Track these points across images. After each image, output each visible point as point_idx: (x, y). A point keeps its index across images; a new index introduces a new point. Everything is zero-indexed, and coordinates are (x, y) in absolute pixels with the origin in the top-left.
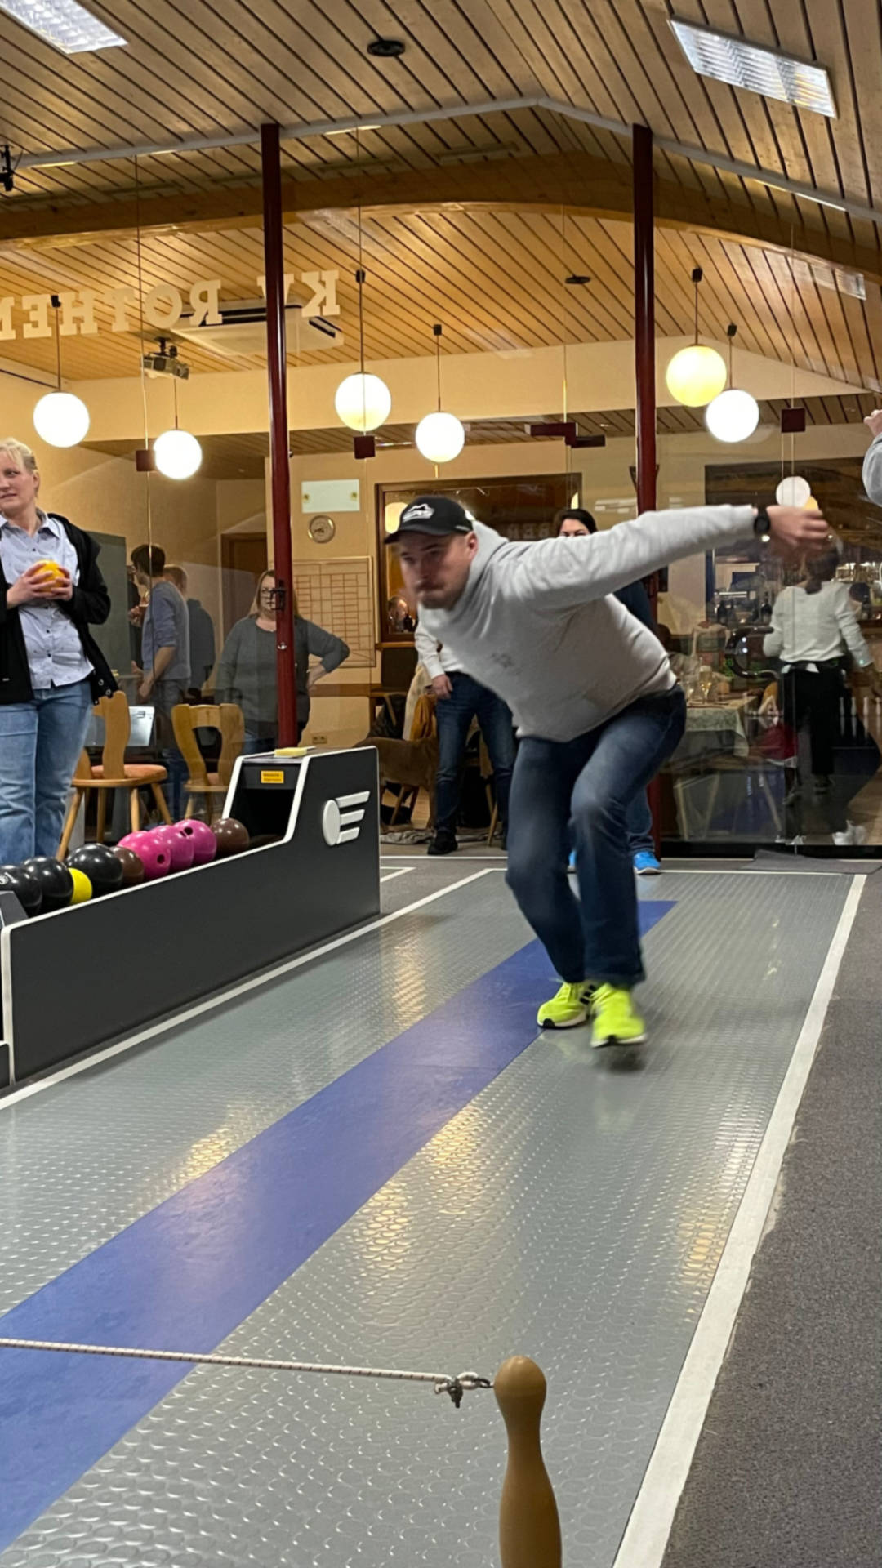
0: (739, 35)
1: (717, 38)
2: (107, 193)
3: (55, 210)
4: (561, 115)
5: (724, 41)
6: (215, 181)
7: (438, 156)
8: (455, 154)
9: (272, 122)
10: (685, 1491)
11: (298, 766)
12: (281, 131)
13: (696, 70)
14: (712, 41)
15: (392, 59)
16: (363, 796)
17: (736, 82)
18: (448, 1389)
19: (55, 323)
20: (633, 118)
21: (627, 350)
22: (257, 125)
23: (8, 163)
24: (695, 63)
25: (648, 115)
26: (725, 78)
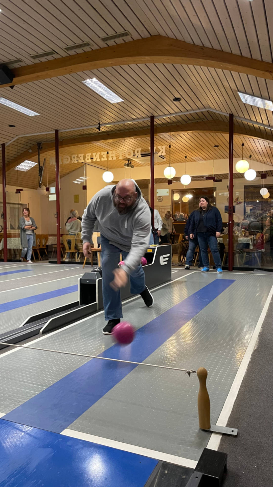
0: (253, 95)
1: (248, 95)
2: (119, 131)
3: (108, 134)
4: (214, 112)
5: (250, 96)
6: (140, 128)
7: (187, 121)
8: (190, 121)
9: (152, 115)
10: (236, 399)
11: (155, 248)
12: (155, 117)
13: (243, 102)
14: (247, 96)
15: (178, 102)
16: (168, 255)
17: (252, 105)
18: (188, 373)
19: (108, 157)
20: (229, 112)
21: (228, 160)
22: (150, 116)
23: (99, 125)
24: (243, 101)
25: (233, 112)
26: (250, 104)
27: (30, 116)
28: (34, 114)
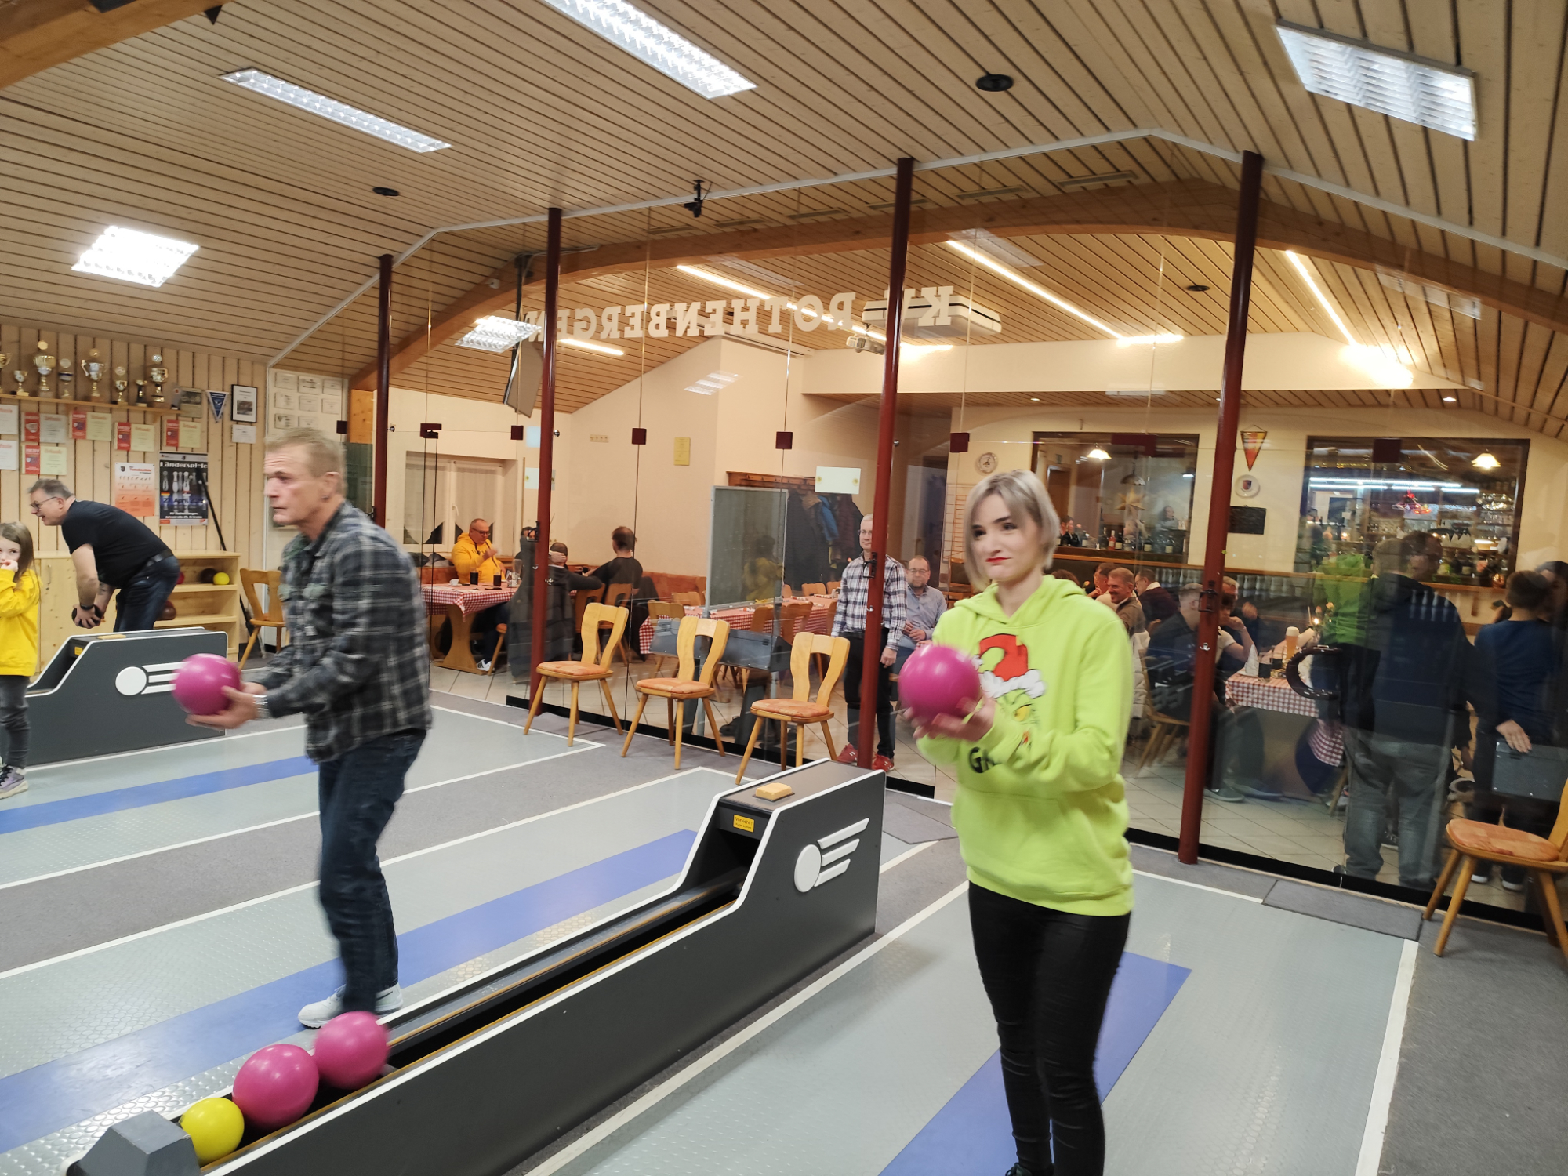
0: (1363, 41)
1: (1334, 46)
5: (1342, 48)
9: (905, 156)
11: (769, 816)
13: (1308, 88)
14: (1330, 52)
15: (1002, 93)
16: (861, 825)
17: (1355, 100)
20: (1244, 145)
22: (895, 160)
23: (699, 194)
24: (1309, 81)
25: (1258, 142)
26: (1341, 99)
27: (420, 151)
28: (432, 145)
